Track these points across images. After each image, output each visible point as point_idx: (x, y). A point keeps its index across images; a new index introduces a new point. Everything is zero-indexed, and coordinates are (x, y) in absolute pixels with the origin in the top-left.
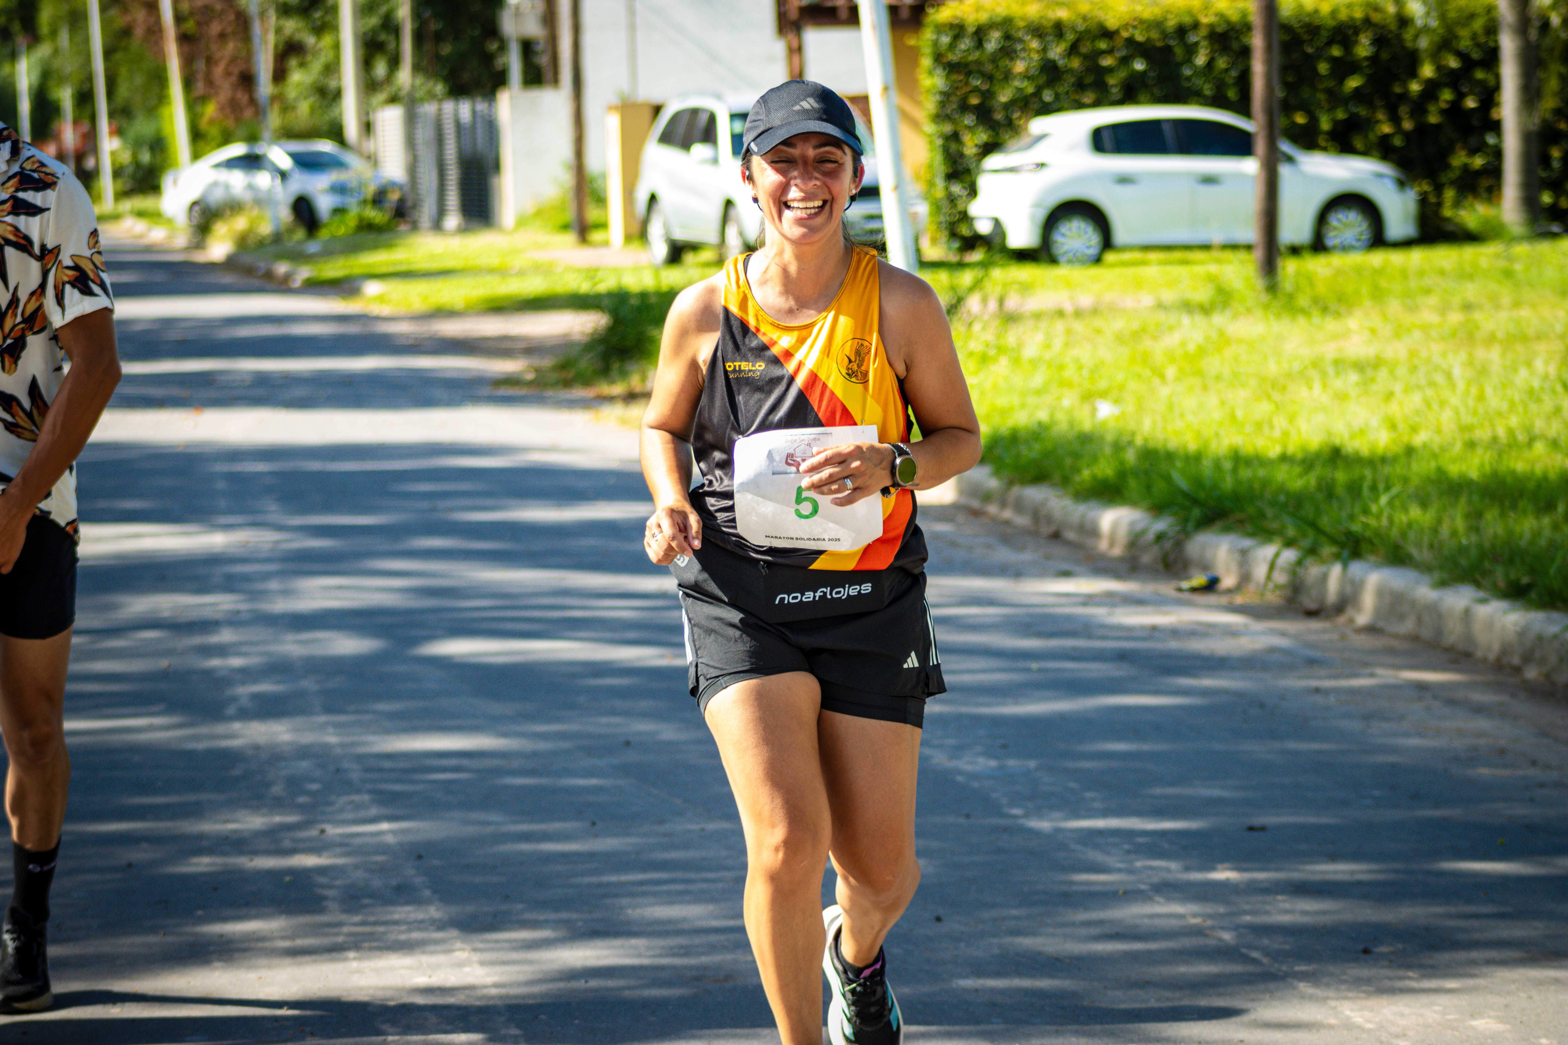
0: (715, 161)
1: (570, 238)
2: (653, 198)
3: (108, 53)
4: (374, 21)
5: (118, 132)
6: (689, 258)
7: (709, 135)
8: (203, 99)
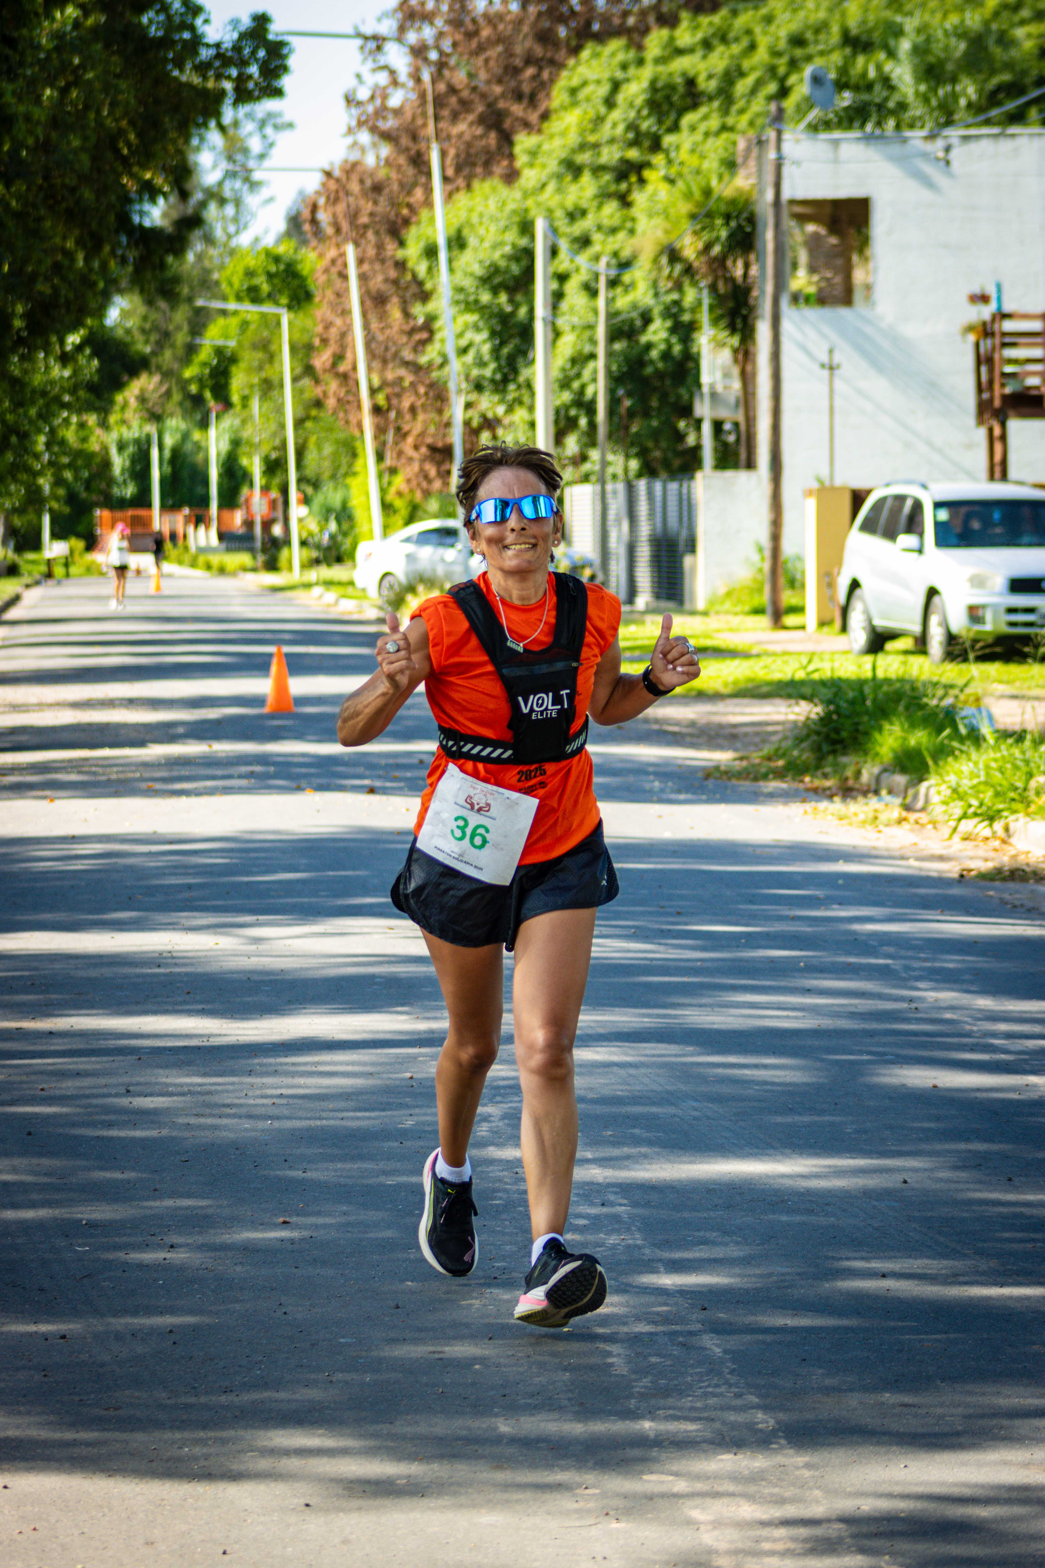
0: (920, 551)
1: (764, 621)
2: (855, 585)
3: (299, 423)
4: (566, 397)
5: (306, 500)
6: (890, 646)
7: (913, 524)
8: (393, 471)
